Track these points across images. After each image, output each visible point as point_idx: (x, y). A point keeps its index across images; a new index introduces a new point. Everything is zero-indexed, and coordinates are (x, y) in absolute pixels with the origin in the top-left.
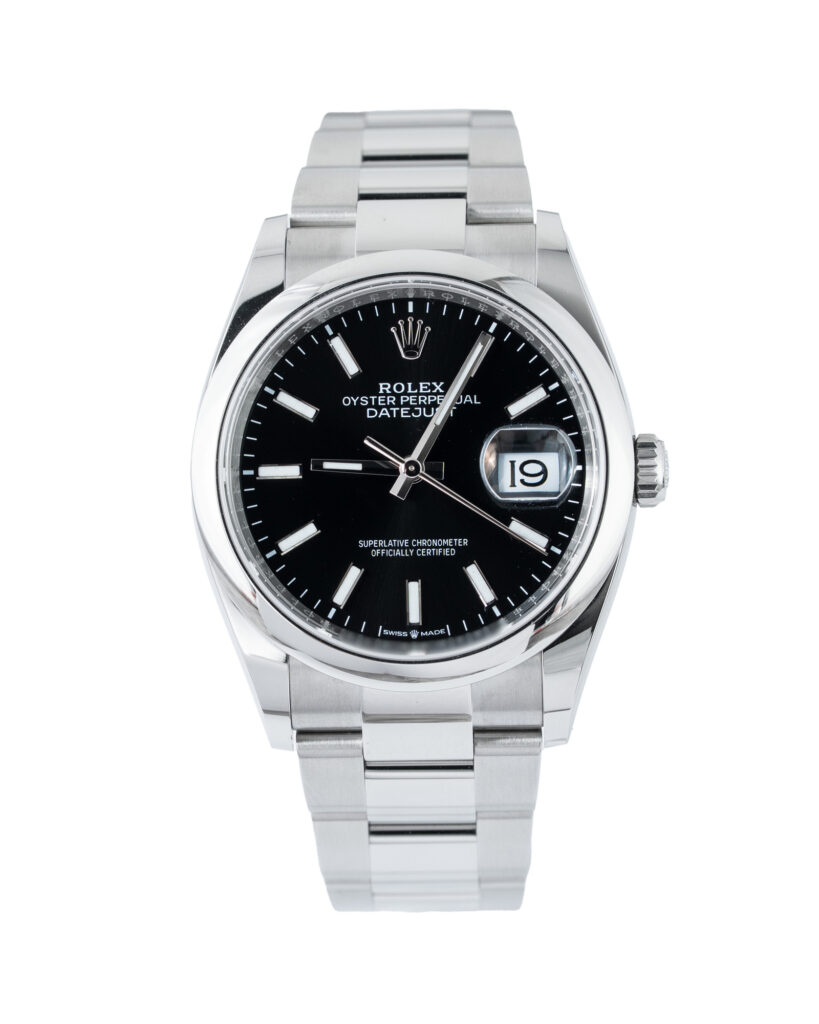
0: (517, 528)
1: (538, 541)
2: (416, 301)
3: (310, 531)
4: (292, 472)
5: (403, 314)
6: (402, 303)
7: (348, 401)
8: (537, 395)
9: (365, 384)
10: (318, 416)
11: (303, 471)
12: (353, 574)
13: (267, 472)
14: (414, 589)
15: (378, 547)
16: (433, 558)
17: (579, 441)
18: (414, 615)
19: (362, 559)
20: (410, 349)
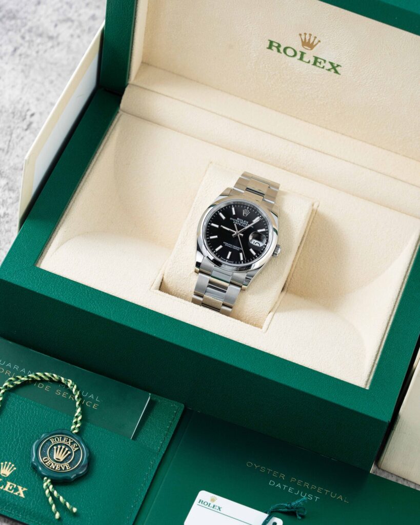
0: (251, 250)
1: (254, 253)
2: (250, 207)
3: (216, 237)
4: (217, 226)
5: (246, 209)
6: (247, 206)
7: (231, 219)
8: (264, 230)
9: (235, 217)
10: (225, 219)
11: (219, 227)
12: (221, 247)
13: (213, 225)
14: (230, 253)
15: (227, 244)
16: (235, 250)
17: (267, 241)
18: (228, 257)
19: (223, 245)
20: (245, 215)
